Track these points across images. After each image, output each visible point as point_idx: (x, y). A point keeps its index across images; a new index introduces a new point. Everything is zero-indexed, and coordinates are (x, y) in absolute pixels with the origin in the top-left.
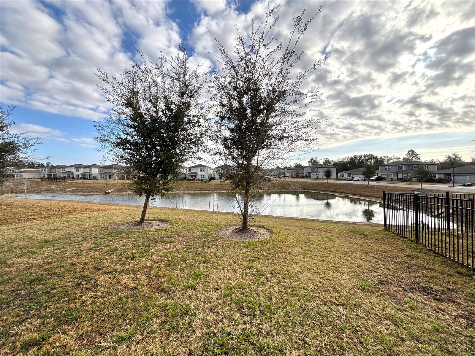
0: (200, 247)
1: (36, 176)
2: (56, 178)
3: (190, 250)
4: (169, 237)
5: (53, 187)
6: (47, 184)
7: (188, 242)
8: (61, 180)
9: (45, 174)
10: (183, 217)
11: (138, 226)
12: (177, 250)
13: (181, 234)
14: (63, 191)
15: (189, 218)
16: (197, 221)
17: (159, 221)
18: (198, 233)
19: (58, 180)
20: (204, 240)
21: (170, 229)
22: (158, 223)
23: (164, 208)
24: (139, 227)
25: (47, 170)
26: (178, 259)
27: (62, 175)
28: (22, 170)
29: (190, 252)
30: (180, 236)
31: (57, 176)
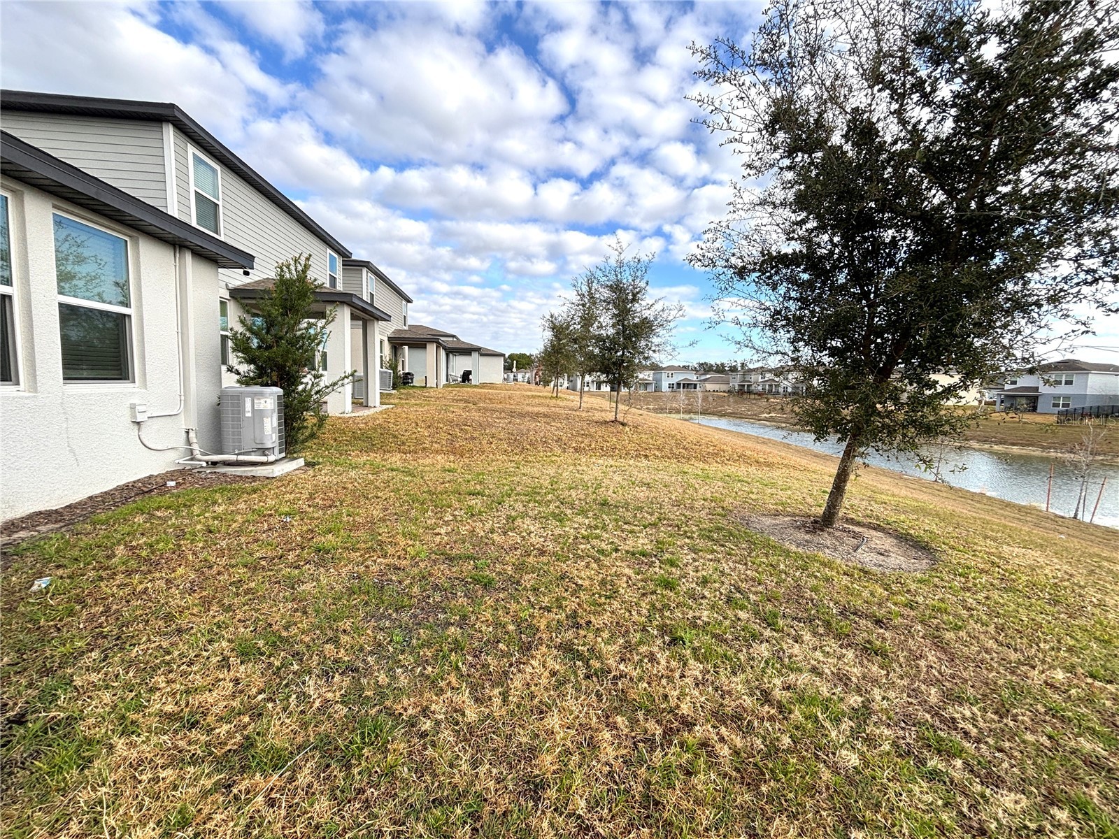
0: (1021, 786)
1: (724, 387)
2: (750, 392)
3: (934, 762)
4: (878, 622)
5: (743, 408)
6: (736, 402)
7: (960, 700)
8: (757, 397)
9: (735, 382)
10: (1018, 556)
11: (807, 532)
12: (863, 714)
13: (949, 635)
14: (756, 418)
15: (1052, 568)
16: (1101, 605)
17: (897, 537)
18: (1060, 675)
19: (752, 396)
20: (1086, 745)
21: (913, 587)
22: (887, 543)
23: (989, 498)
24: (808, 537)
25: (739, 377)
26: (826, 775)
27: (760, 388)
28: (708, 376)
29: (933, 776)
30: (939, 643)
31: (753, 388)
